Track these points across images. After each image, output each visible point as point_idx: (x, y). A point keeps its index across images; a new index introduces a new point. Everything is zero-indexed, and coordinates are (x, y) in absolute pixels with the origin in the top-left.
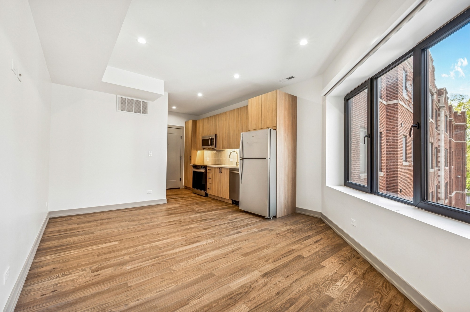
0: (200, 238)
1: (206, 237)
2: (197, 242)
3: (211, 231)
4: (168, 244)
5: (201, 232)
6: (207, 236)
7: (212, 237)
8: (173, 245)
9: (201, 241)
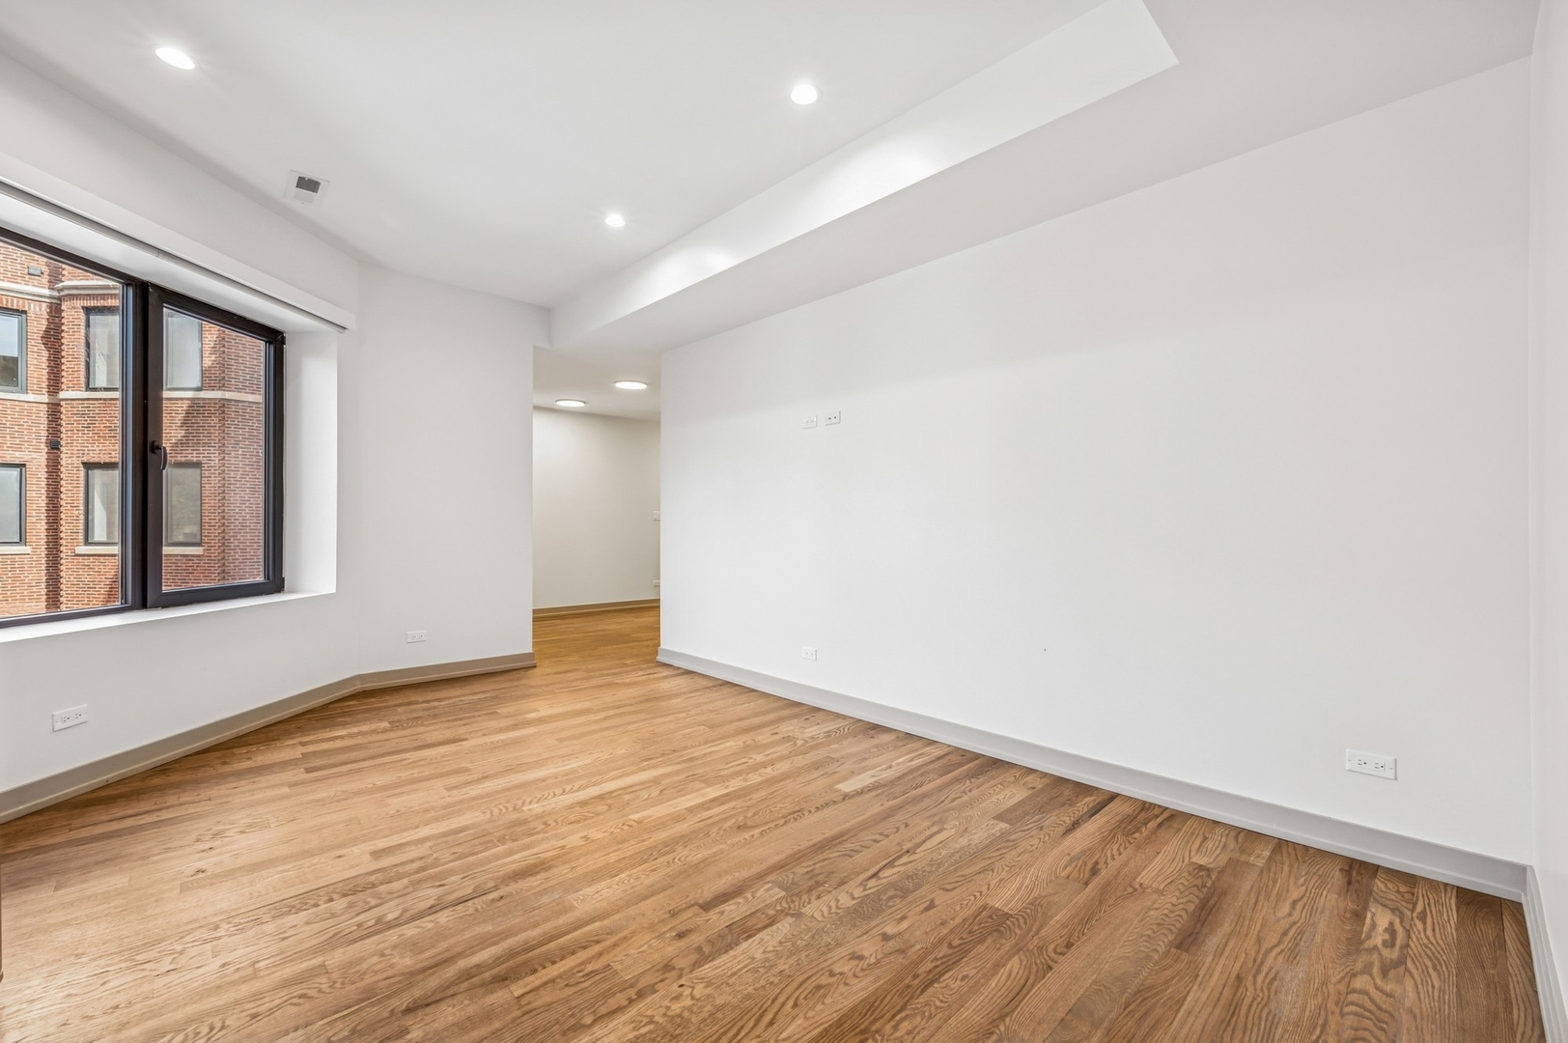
0: (572, 818)
1: (545, 823)
2: (583, 803)
3: (516, 857)
4: (679, 792)
5: (563, 847)
6: (541, 827)
7: (524, 822)
8: (661, 788)
9: (570, 807)
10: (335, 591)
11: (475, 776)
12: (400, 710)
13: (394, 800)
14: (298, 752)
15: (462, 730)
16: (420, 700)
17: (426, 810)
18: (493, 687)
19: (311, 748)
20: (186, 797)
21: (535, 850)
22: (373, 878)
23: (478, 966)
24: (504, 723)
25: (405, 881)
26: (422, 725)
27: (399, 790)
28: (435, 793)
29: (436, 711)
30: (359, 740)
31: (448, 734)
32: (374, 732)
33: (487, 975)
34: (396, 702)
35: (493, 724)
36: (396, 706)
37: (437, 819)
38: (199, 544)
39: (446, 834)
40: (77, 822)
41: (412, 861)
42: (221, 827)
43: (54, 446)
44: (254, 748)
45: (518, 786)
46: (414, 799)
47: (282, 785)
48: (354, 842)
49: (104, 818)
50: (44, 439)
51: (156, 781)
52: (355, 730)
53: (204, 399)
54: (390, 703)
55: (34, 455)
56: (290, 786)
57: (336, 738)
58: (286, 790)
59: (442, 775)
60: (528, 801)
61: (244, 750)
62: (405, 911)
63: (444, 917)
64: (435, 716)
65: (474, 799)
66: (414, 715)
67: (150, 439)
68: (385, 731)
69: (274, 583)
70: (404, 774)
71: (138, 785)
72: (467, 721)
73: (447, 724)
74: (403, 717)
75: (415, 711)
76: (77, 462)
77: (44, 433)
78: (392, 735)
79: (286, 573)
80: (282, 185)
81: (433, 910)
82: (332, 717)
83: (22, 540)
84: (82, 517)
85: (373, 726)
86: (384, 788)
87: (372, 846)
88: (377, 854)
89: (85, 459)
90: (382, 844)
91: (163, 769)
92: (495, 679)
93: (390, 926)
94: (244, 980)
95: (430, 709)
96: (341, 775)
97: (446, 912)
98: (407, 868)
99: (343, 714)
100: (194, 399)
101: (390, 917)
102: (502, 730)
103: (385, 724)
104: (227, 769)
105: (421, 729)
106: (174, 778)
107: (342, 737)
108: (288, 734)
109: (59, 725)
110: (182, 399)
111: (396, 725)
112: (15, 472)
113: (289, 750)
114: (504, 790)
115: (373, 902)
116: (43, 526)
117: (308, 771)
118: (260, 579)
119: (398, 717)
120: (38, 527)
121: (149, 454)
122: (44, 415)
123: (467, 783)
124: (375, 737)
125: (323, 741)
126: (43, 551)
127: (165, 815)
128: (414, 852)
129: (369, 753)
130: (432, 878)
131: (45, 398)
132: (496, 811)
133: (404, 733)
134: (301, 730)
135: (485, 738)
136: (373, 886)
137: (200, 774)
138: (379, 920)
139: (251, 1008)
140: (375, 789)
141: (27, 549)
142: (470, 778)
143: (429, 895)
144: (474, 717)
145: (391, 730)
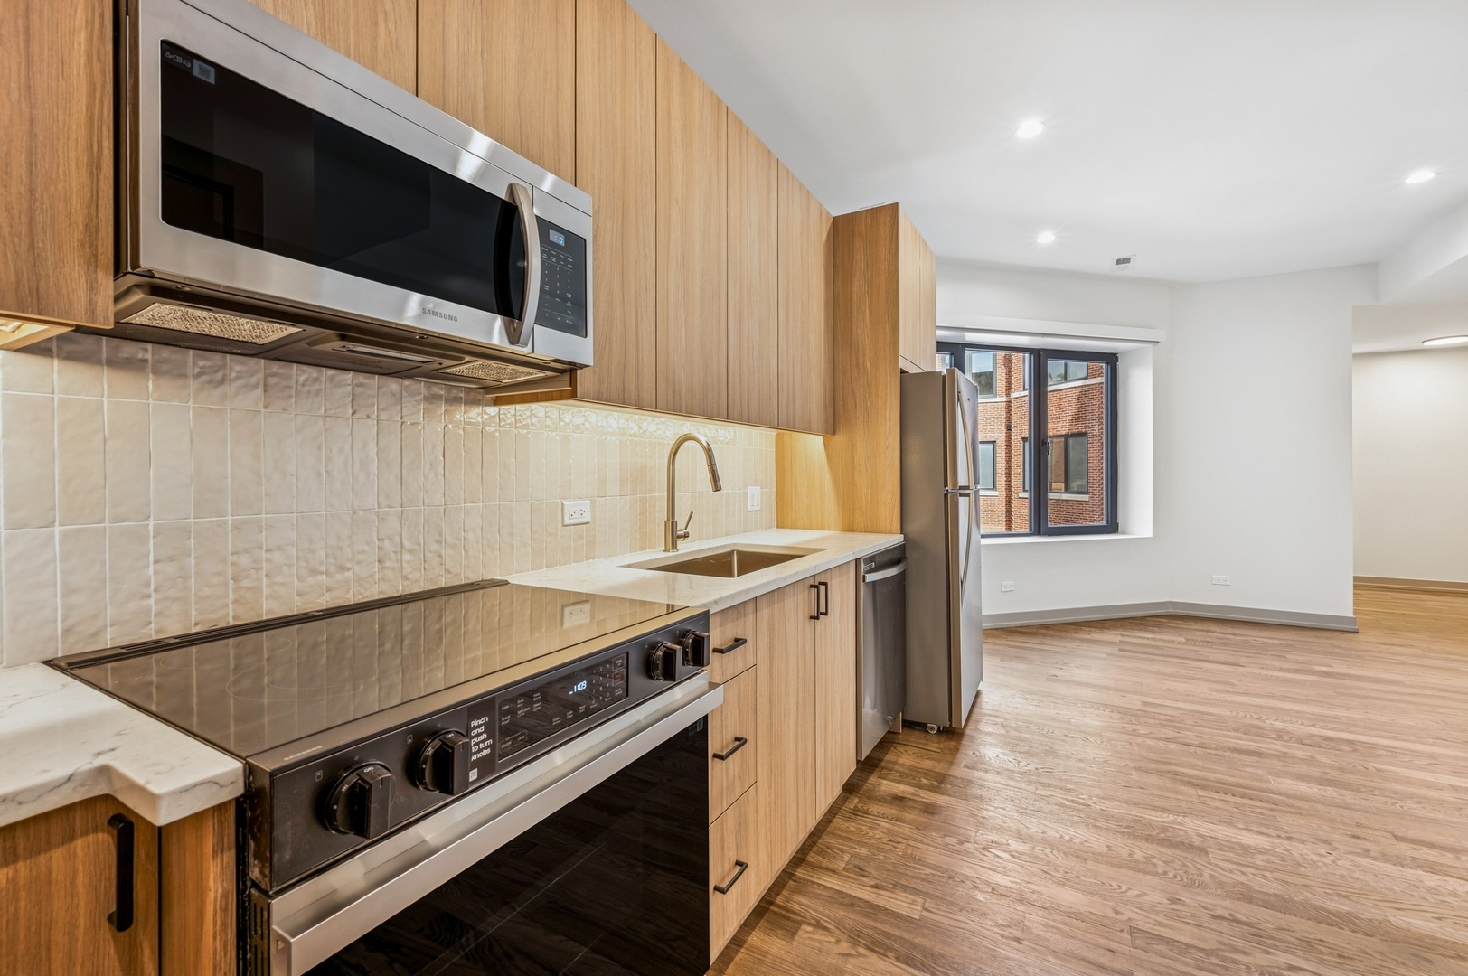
0: (1307, 742)
1: (1280, 735)
2: (1328, 738)
5: (1284, 753)
6: (1274, 736)
7: (1262, 728)
9: (1312, 735)
10: (1151, 536)
11: (1237, 690)
12: (1198, 633)
13: (1169, 683)
14: (1118, 639)
15: (1243, 660)
16: (1218, 631)
17: (1188, 695)
18: (1294, 637)
19: (1126, 639)
20: (1054, 643)
21: (1260, 745)
22: (1139, 712)
23: (1183, 773)
24: (1286, 666)
25: (1157, 722)
26: (1211, 647)
27: (1173, 679)
28: (1202, 689)
29: (1228, 641)
30: (1160, 644)
31: (1230, 659)
32: (1172, 642)
33: (1186, 779)
34: (1197, 628)
35: (1277, 663)
36: (1196, 630)
37: (1193, 702)
38: (1086, 493)
39: (1195, 712)
40: (1009, 638)
41: (1166, 715)
42: (1068, 661)
43: (1009, 428)
44: (1093, 630)
45: (1271, 708)
46: (1183, 687)
47: (1104, 653)
48: (1135, 693)
49: (1020, 640)
50: (1004, 425)
51: (1043, 631)
52: (1159, 637)
53: (1089, 385)
54: (1192, 627)
55: (1000, 435)
56: (1107, 654)
57: (1145, 638)
58: (1105, 656)
59: (1210, 681)
60: (1275, 718)
61: (1088, 629)
62: (1151, 733)
63: (1172, 746)
64: (1225, 644)
65: (1228, 702)
66: (1208, 639)
67: (1042, 438)
68: (1180, 643)
69: (1112, 526)
70: (1182, 672)
71: (1035, 630)
72: (1252, 655)
73: (1233, 653)
74: (1198, 639)
75: (1210, 637)
76: (1019, 438)
77: (1004, 421)
78: (1185, 647)
79: (1120, 521)
80: (1107, 265)
81: (1168, 740)
82: (1146, 625)
83: (995, 488)
84: (1022, 473)
85: (1173, 638)
86: (1165, 674)
87: (1144, 699)
88: (1145, 703)
89: (1023, 436)
90: (1150, 700)
91: (1047, 626)
92: (1300, 632)
93: (1139, 735)
94: (1065, 722)
95: (1224, 639)
96: (1139, 659)
97: (1175, 744)
98: (1162, 717)
99: (1155, 626)
100: (1082, 386)
101: (1142, 732)
102: (1281, 669)
103: (1183, 639)
104: (1077, 636)
105: (1209, 650)
106: (1051, 632)
107: (1148, 639)
108: (1115, 628)
109: (1003, 589)
110: (1075, 387)
111: (1189, 642)
112: (991, 446)
113: (1113, 636)
114: (1256, 706)
115: (1134, 722)
116: (1004, 479)
117: (1120, 650)
118: (1104, 523)
119: (1193, 638)
120: (1002, 479)
121: (1042, 448)
122: (1004, 409)
123: (1228, 692)
124: (1171, 645)
125: (1135, 637)
126: (1004, 495)
127: (1044, 647)
128: (1170, 712)
129: (1163, 652)
130: (1175, 727)
131: (1004, 399)
132: (1241, 714)
133: (1194, 648)
134: (1123, 627)
135: (1262, 670)
136: (1138, 716)
137: (1063, 634)
138: (1134, 730)
139: (1065, 732)
140: (1158, 673)
141: (996, 493)
142: (1232, 690)
143: (1170, 733)
144: (1260, 654)
145: (1185, 644)
